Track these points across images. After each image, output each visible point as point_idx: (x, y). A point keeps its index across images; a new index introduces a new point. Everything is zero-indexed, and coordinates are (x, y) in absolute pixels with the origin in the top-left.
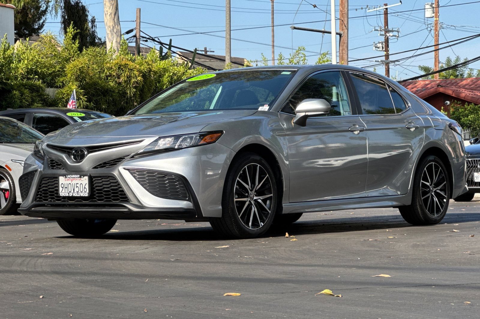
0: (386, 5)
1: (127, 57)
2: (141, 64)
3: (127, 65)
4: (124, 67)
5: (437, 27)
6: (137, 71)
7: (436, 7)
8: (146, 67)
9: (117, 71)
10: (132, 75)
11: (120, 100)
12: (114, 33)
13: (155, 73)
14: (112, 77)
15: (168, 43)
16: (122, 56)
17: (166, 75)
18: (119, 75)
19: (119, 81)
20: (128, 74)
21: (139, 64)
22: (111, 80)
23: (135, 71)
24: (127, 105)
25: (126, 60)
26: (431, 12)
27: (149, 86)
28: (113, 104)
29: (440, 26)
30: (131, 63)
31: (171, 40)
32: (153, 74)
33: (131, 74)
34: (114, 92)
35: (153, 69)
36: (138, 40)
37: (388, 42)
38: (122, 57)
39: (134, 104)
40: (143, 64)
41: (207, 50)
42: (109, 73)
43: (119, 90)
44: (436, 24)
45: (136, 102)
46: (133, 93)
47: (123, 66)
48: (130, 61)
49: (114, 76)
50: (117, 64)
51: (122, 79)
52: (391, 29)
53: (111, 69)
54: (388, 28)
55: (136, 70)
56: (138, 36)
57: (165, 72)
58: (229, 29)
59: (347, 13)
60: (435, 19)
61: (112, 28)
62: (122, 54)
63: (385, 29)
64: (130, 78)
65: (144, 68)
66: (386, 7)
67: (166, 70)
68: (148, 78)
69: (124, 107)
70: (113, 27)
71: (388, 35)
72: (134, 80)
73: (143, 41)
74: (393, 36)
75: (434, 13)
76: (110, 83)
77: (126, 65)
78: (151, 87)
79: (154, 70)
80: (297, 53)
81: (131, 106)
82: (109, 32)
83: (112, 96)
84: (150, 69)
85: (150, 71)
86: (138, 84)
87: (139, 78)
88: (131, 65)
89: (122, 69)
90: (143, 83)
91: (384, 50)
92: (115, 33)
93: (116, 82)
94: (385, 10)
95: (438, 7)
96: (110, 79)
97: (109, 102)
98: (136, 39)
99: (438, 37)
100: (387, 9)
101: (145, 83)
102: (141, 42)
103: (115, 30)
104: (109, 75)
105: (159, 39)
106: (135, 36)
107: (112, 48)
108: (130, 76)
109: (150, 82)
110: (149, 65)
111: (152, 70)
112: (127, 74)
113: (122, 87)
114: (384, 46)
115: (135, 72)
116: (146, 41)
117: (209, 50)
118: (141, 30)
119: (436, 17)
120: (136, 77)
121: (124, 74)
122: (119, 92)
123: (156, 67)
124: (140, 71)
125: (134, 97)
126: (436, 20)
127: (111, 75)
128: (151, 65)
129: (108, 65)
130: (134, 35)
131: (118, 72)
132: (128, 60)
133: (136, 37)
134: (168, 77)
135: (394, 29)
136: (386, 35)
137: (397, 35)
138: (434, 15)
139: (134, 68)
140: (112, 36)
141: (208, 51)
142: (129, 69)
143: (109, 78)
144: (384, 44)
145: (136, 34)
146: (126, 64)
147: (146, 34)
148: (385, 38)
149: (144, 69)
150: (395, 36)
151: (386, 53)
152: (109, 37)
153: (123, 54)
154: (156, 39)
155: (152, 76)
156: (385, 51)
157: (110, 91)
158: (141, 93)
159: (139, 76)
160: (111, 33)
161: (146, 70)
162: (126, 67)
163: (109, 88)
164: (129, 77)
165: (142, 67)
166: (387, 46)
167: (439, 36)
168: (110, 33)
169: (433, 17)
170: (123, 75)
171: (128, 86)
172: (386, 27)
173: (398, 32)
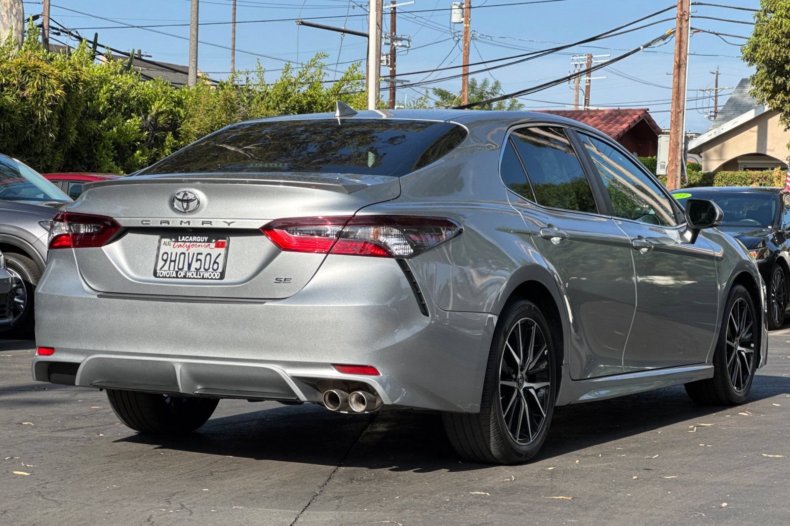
0: (394, 3)
1: (37, 54)
2: (62, 68)
3: (38, 67)
4: (33, 71)
5: (467, 38)
6: (55, 79)
7: (467, 9)
8: (70, 73)
9: (21, 77)
10: (47, 85)
11: (24, 127)
12: (12, 16)
13: (86, 83)
14: (10, 88)
15: (92, 40)
16: (29, 52)
17: (104, 88)
18: (24, 85)
19: (23, 94)
20: (40, 83)
21: (58, 68)
22: (8, 93)
23: (51, 78)
24: (36, 136)
25: (37, 60)
26: (460, 15)
27: (75, 105)
28: (11, 133)
29: (471, 36)
30: (45, 64)
31: (96, 35)
32: (82, 85)
33: (45, 83)
34: (13, 112)
35: (83, 77)
36: (46, 32)
37: (395, 54)
38: (28, 54)
39: (48, 135)
40: (65, 68)
41: (142, 53)
42: (6, 79)
43: (23, 110)
44: (466, 33)
45: (51, 132)
46: (47, 116)
47: (30, 68)
48: (43, 62)
49: (14, 85)
50: (20, 65)
51: (29, 92)
52: (400, 37)
53: (9, 73)
54: (395, 34)
55: (53, 77)
56: (45, 25)
57: (101, 83)
58: (194, 21)
59: (381, 4)
60: (465, 25)
61: (9, 7)
62: (28, 48)
63: (392, 36)
64: (43, 91)
65: (67, 74)
66: (394, 6)
67: (104, 80)
68: (73, 92)
69: (31, 139)
70: (11, 6)
71: (395, 44)
72: (49, 94)
73: (54, 33)
74: (402, 46)
75: (463, 17)
76: (8, 98)
77: (36, 68)
78: (79, 107)
79: (84, 79)
80: (312, 63)
81: (44, 138)
82: (3, 13)
83: (10, 120)
84: (77, 76)
85: (77, 80)
86: (56, 101)
87: (59, 92)
88: (45, 67)
89: (29, 74)
90: (65, 100)
91: (389, 64)
92: (14, 16)
93: (18, 95)
94: (392, 9)
95: (470, 8)
96: (8, 91)
97: (4, 130)
98: (44, 30)
99: (467, 50)
100: (395, 8)
101: (68, 100)
102: (51, 35)
103: (14, 11)
104: (5, 84)
105: (77, 32)
106: (41, 26)
107: (11, 37)
108: (43, 88)
109: (77, 98)
110: (75, 69)
111: (80, 79)
112: (38, 83)
113: (28, 105)
114: (389, 59)
115: (53, 81)
116: (58, 34)
117: (145, 54)
118: (50, 17)
119: (466, 23)
120: (53, 88)
121: (32, 82)
122: (22, 114)
123: (87, 75)
124: (60, 79)
125: (48, 123)
126: (466, 27)
127: (9, 84)
128: (79, 70)
129: (5, 67)
130: (40, 23)
131: (22, 79)
132: (39, 59)
133: (43, 28)
134: (107, 92)
135: (403, 37)
136: (393, 45)
137: (408, 45)
138: (463, 19)
139: (50, 74)
140: (10, 20)
141: (143, 55)
142: (40, 74)
143: (5, 89)
144: (389, 56)
145: (43, 23)
146: (35, 66)
147: (58, 24)
148: (391, 48)
149: (67, 77)
150: (405, 46)
151: (391, 69)
152: (4, 21)
153: (30, 49)
154: (73, 32)
155: (81, 88)
156: (391, 66)
157: (7, 111)
158: (61, 116)
159: (58, 88)
160: (8, 16)
161: (70, 78)
162: (35, 71)
163: (6, 106)
164: (41, 89)
165: (64, 73)
166: (394, 59)
167: (469, 50)
168: (6, 16)
169: (462, 22)
170: (30, 84)
171: (39, 105)
172: (394, 33)
173: (409, 41)
